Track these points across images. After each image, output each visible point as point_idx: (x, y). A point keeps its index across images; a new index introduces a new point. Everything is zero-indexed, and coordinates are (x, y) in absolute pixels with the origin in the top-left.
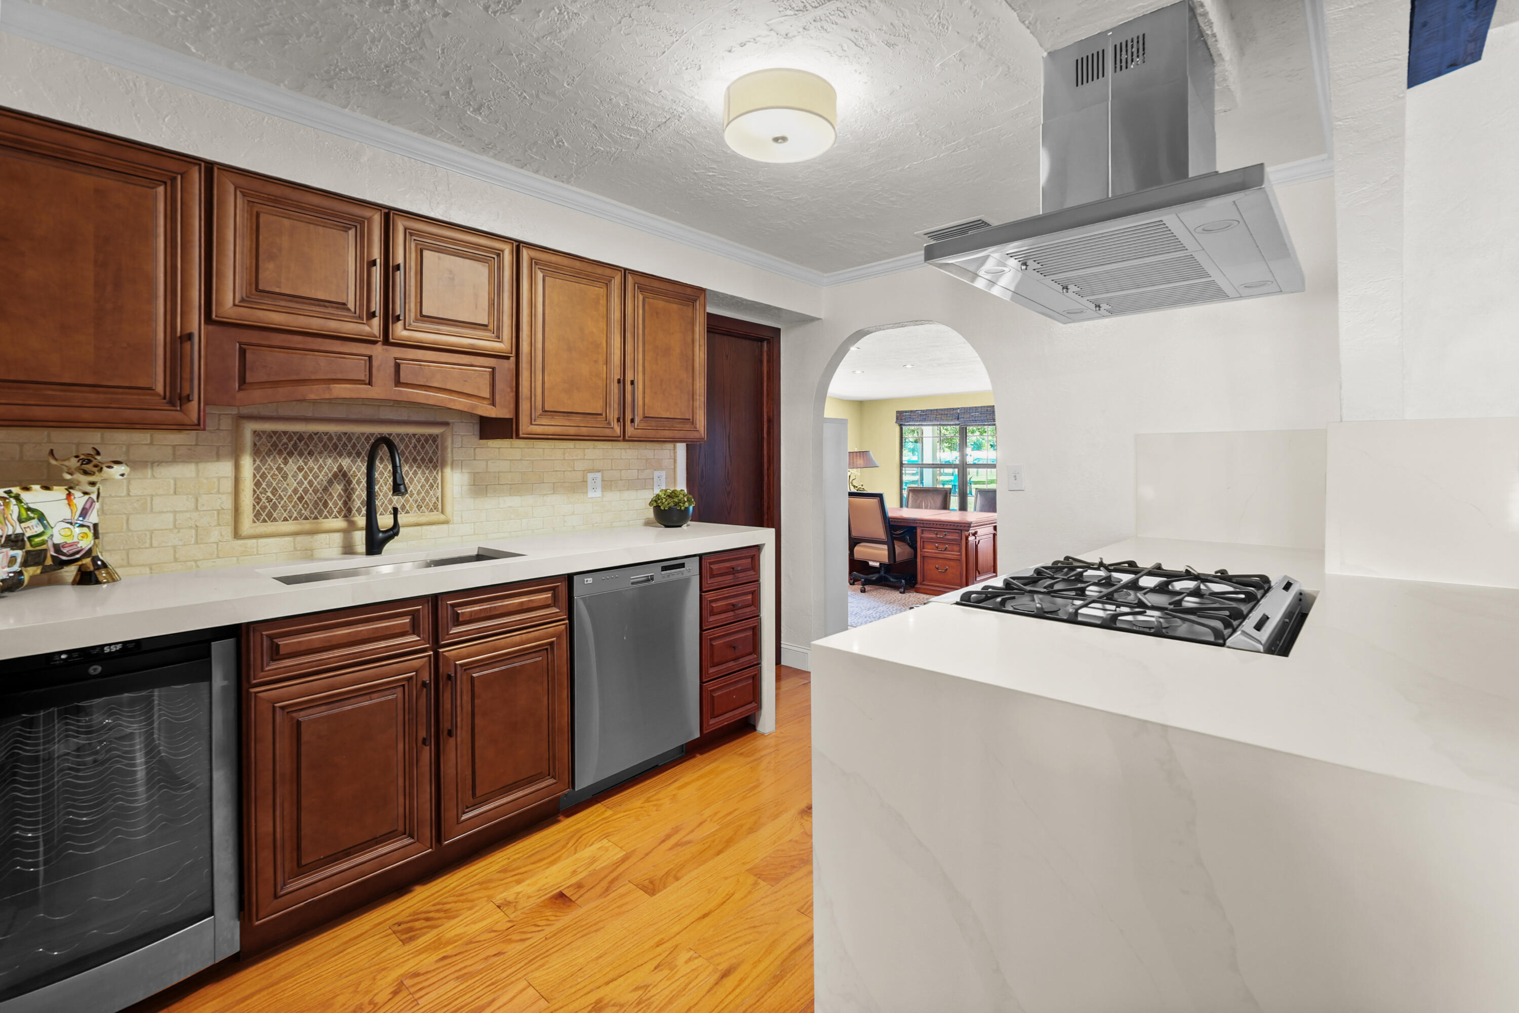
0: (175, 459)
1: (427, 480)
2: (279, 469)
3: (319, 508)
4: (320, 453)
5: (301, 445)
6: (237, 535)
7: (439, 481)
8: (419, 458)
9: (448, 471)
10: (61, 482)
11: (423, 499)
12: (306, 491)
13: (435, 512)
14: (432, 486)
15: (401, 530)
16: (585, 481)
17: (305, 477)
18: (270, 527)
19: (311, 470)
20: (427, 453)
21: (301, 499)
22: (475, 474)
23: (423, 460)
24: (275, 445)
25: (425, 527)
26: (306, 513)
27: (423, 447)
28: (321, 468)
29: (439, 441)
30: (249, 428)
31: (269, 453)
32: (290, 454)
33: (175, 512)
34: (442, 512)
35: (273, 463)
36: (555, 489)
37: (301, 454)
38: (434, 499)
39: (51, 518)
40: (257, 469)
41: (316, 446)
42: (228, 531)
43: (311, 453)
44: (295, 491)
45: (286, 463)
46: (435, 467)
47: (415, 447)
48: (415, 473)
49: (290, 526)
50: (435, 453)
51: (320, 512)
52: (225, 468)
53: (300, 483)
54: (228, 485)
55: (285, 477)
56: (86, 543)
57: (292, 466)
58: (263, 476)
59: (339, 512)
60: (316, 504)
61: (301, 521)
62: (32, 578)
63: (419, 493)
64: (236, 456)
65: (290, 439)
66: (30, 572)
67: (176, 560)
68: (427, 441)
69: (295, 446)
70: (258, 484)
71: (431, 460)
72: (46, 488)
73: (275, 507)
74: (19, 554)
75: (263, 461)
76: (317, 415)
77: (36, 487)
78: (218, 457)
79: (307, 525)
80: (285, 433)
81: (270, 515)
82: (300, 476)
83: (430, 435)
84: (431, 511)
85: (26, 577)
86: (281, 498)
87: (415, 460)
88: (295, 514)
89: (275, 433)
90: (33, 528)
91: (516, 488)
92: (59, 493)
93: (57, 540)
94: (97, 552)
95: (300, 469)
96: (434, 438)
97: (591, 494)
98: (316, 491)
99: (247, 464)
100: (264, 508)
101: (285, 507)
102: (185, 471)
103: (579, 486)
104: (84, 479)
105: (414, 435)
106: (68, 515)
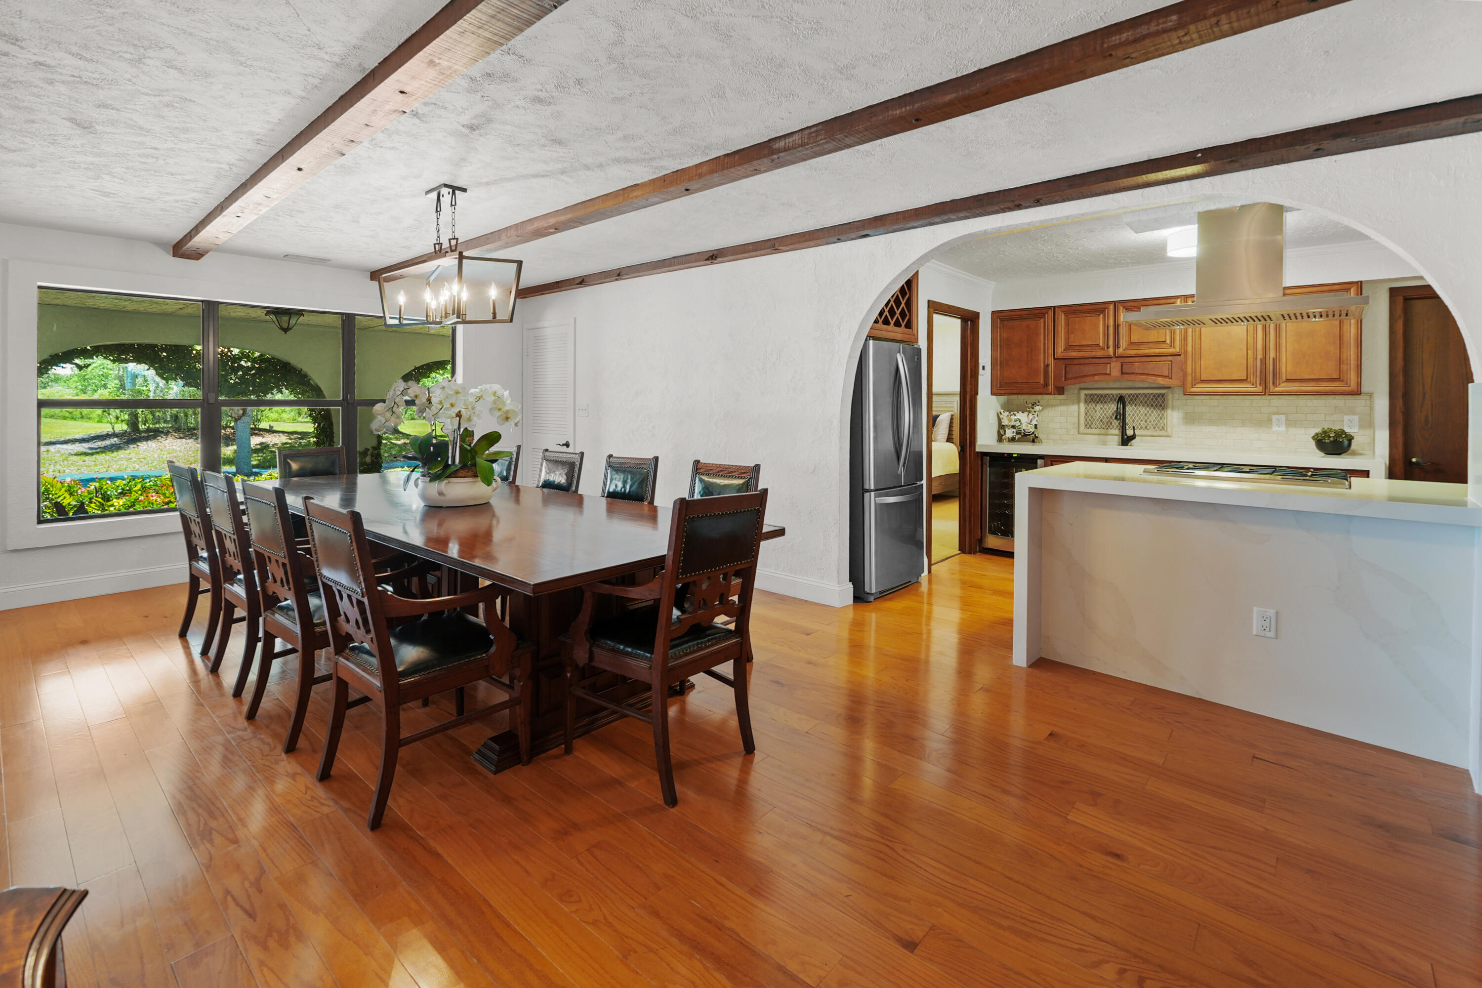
0: (1061, 404)
1: (1159, 415)
2: (1094, 409)
3: (1109, 425)
4: (1109, 402)
5: (1102, 399)
6: (1079, 433)
7: (1165, 416)
8: (1154, 405)
9: (1169, 411)
10: (1027, 411)
11: (1156, 424)
12: (1103, 417)
13: (1163, 431)
14: (1161, 418)
15: (1137, 437)
16: (1270, 420)
17: (1103, 412)
18: (1090, 431)
19: (1106, 409)
20: (1159, 402)
21: (1101, 420)
22: (1186, 413)
23: (1156, 406)
24: (1092, 399)
25: (1157, 438)
26: (1104, 426)
27: (1156, 399)
28: (1109, 408)
29: (1165, 396)
30: (1083, 393)
31: (1090, 402)
32: (1098, 402)
33: (1060, 423)
34: (1167, 431)
35: (1093, 405)
36: (1243, 423)
37: (1102, 403)
38: (1162, 425)
39: (1022, 421)
40: (1086, 408)
41: (1107, 399)
42: (1076, 431)
43: (1105, 402)
44: (1100, 417)
45: (1096, 406)
46: (1163, 409)
47: (1152, 399)
48: (1152, 412)
49: (1097, 431)
50: (1163, 402)
51: (1109, 427)
52: (1075, 407)
53: (1101, 414)
54: (1076, 414)
55: (1096, 411)
56: (1032, 430)
57: (1098, 407)
58: (1088, 411)
59: (1117, 427)
60: (1107, 423)
61: (1101, 429)
62: (1019, 438)
63: (1154, 421)
64: (1079, 402)
65: (1098, 396)
66: (1018, 437)
67: (1061, 439)
68: (1159, 396)
69: (1099, 399)
70: (1086, 414)
71: (1161, 406)
72: (1023, 412)
73: (1092, 423)
74: (1015, 430)
75: (1088, 405)
76: (1108, 387)
77: (1020, 412)
78: (1073, 404)
79: (1103, 431)
80: (1096, 394)
81: (1090, 426)
82: (1101, 411)
83: (1161, 394)
84: (1161, 430)
85: (1017, 438)
86: (1094, 420)
87: (1152, 405)
88: (1099, 427)
89: (1092, 394)
90: (1018, 424)
91: (1212, 422)
92: (1026, 413)
93: (1024, 428)
94: (1036, 433)
95: (1101, 409)
96: (1163, 395)
97: (1275, 428)
98: (1107, 418)
99: (1082, 405)
100: (1088, 423)
101: (1095, 423)
102: (1063, 408)
103: (1266, 423)
104: (1033, 410)
105: (1152, 394)
106: (1027, 421)
